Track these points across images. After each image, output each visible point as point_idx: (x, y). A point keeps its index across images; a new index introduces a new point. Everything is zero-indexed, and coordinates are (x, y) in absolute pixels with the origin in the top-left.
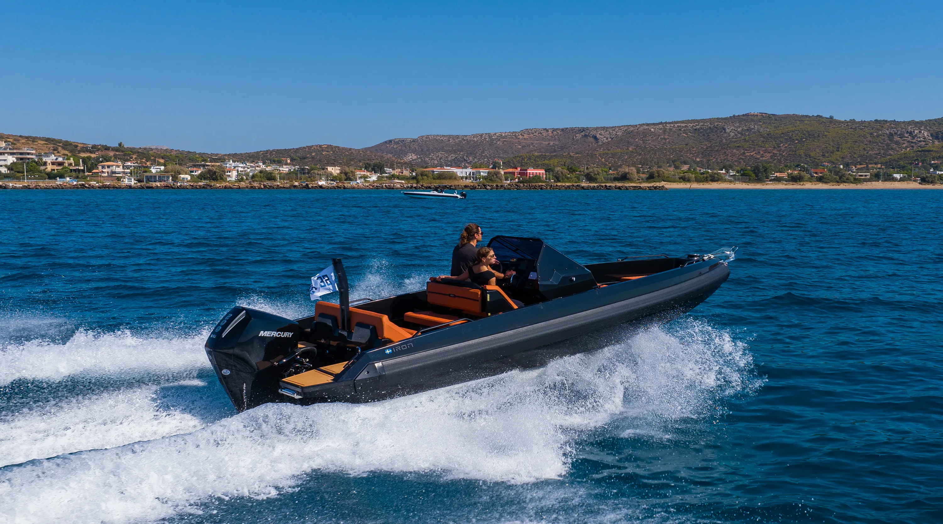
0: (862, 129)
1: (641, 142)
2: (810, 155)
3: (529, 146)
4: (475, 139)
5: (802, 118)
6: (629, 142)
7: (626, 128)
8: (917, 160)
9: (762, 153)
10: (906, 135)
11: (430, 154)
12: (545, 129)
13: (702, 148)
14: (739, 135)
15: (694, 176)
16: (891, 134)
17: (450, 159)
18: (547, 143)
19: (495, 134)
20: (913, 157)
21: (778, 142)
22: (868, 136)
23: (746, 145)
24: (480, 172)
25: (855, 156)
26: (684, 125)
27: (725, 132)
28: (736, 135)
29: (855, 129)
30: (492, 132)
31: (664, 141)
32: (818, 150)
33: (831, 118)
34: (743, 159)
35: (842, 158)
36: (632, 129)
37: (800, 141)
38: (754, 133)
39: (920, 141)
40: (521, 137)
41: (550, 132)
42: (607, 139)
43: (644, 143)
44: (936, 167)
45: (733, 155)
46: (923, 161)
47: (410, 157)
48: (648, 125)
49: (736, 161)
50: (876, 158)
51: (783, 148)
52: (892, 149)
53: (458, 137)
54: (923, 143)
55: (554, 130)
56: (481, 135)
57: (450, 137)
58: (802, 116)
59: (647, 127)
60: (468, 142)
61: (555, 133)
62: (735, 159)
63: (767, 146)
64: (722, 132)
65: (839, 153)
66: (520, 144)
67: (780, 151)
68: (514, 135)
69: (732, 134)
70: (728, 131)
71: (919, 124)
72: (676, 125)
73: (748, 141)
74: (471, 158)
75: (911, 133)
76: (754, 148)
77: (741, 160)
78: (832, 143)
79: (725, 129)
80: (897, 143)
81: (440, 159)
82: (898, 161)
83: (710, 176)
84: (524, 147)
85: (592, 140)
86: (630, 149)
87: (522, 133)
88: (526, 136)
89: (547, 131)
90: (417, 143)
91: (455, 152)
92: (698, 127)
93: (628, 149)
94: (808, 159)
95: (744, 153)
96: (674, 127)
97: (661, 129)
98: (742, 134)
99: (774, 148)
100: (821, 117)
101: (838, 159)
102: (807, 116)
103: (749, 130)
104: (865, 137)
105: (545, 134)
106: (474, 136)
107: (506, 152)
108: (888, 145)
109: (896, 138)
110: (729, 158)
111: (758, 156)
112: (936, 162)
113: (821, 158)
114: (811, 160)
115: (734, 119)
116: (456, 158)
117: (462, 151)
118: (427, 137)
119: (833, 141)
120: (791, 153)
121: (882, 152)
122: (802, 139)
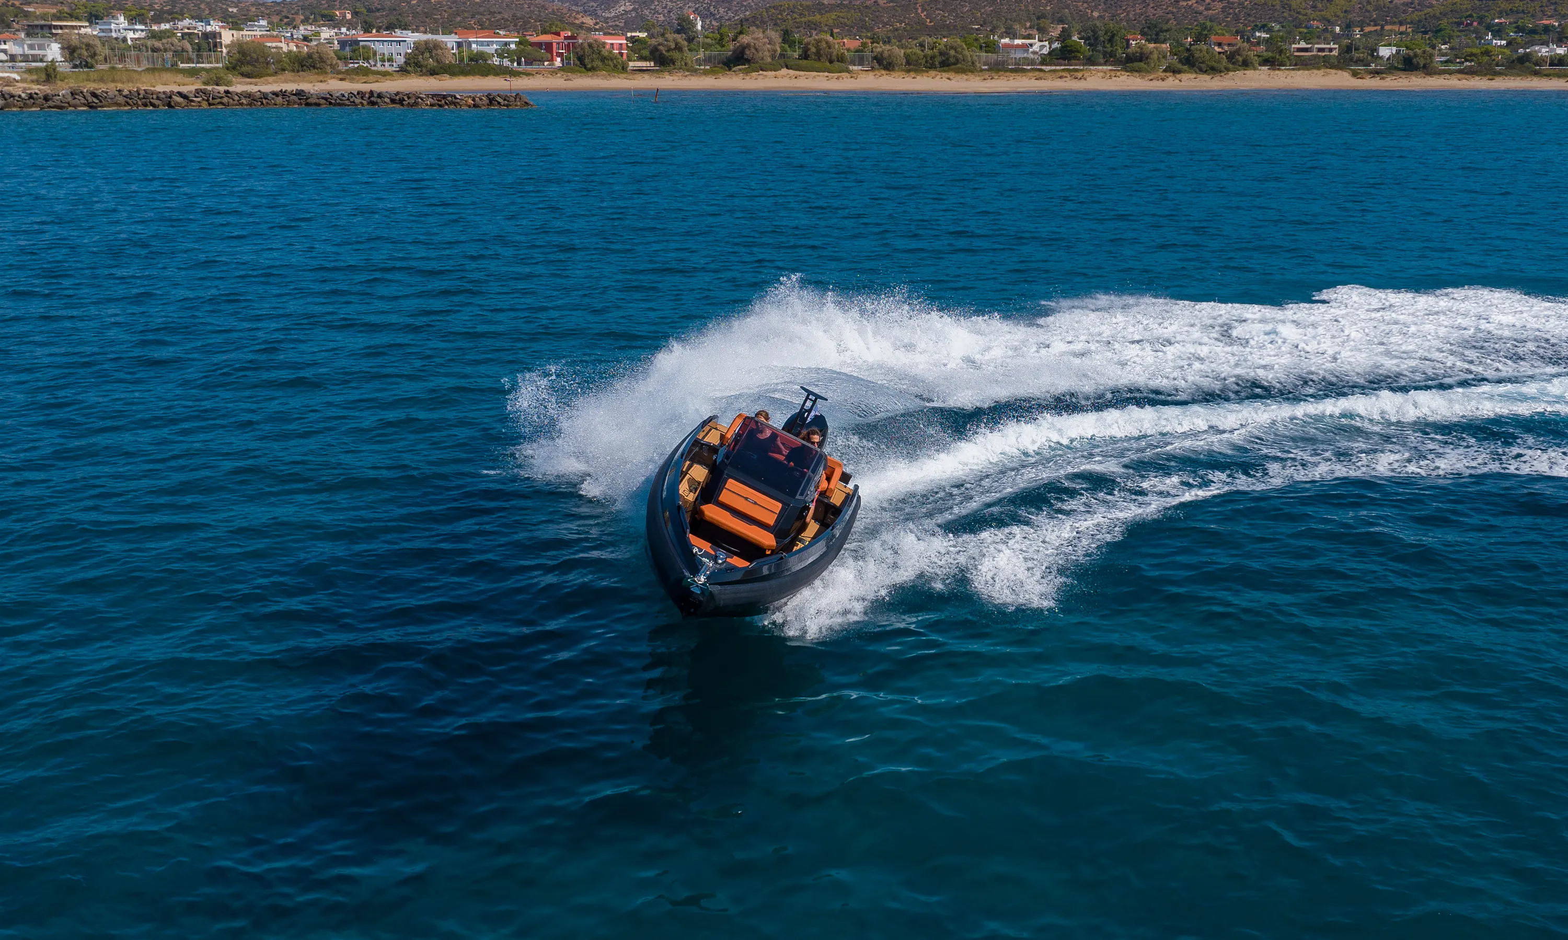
2: (1290, 6)
15: (903, 51)
20: (1467, 10)
34: (1173, 13)
35: (1346, 12)
44: (1499, 31)
47: (622, 8)
77: (1170, 16)
81: (669, 12)
83: (941, 54)
94: (1285, 14)
101: (1339, 13)
112: (1503, 20)
113: (1309, 11)
114: (1291, 16)
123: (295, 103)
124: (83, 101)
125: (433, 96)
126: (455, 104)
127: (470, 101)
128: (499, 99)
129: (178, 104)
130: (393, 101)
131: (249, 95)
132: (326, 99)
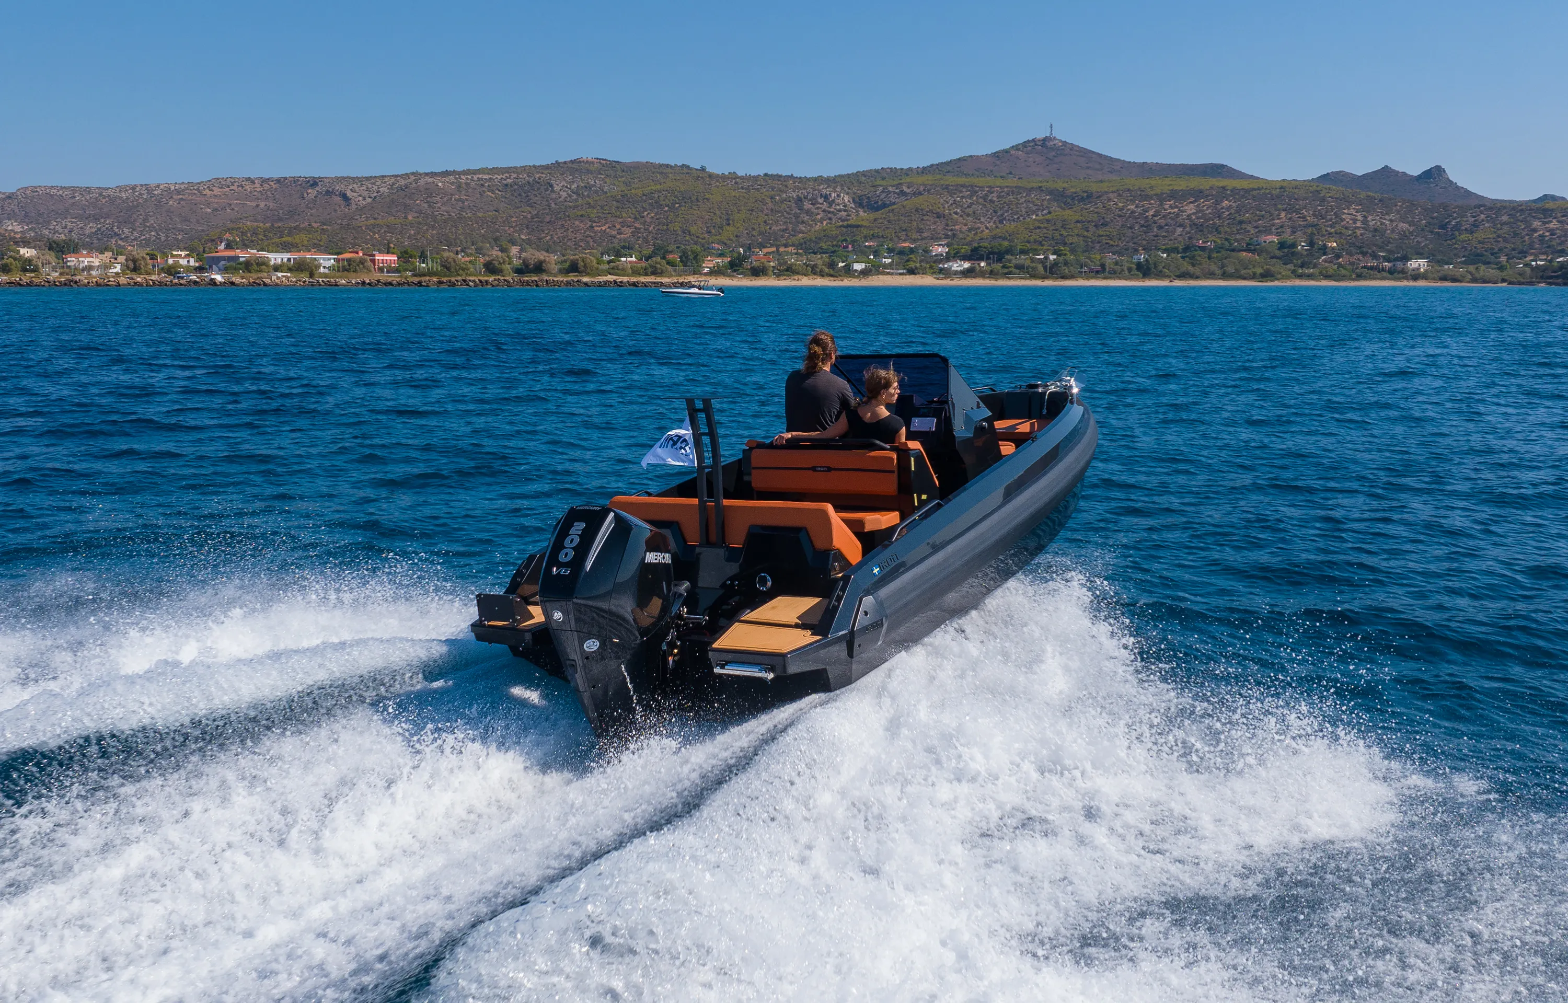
0: (757, 190)
1: (426, 205)
2: (689, 232)
3: (224, 208)
4: (124, 195)
5: (663, 169)
6: (406, 206)
7: (393, 180)
8: (845, 240)
9: (618, 227)
10: (821, 201)
11: (49, 222)
12: (248, 179)
13: (525, 217)
14: (575, 197)
16: (799, 200)
17: (87, 231)
18: (254, 204)
19: (158, 186)
20: (838, 236)
21: (639, 208)
22: (768, 200)
23: (594, 213)
25: (754, 233)
26: (487, 177)
27: (553, 191)
28: (570, 196)
29: (748, 189)
30: (152, 182)
31: (460, 204)
32: (699, 223)
33: (703, 169)
34: (591, 237)
35: (737, 236)
36: (403, 182)
37: (672, 208)
38: (596, 192)
39: (840, 211)
40: (207, 192)
41: (257, 185)
42: (364, 199)
43: (430, 206)
45: (576, 231)
46: (853, 242)
48: (433, 175)
49: (581, 240)
50: (782, 236)
51: (648, 220)
52: (803, 222)
53: (88, 190)
54: (844, 214)
55: (264, 181)
56: (134, 188)
57: (74, 189)
58: (661, 166)
59: (430, 180)
60: (112, 200)
61: (266, 186)
62: (579, 236)
63: (624, 215)
64: (547, 190)
65: (730, 228)
66: (208, 205)
67: (644, 223)
68: (195, 188)
69: (564, 194)
70: (557, 188)
71: (832, 182)
72: (475, 178)
73: (593, 207)
74: (126, 230)
75: (826, 197)
76: (606, 218)
77: (589, 239)
78: (718, 212)
79: (551, 186)
80: (808, 212)
82: (817, 243)
84: (216, 210)
85: (338, 199)
86: (410, 218)
87: (211, 184)
88: (217, 191)
89: (253, 182)
90: (16, 202)
91: (96, 219)
92: (509, 181)
93: (406, 218)
95: (592, 227)
96: (472, 180)
97: (452, 183)
98: (578, 195)
99: (636, 218)
100: (688, 167)
102: (667, 166)
103: (588, 187)
104: (763, 202)
105: (248, 187)
106: (121, 189)
107: (186, 220)
108: (797, 216)
109: (807, 205)
110: (571, 235)
111: (614, 233)
112: (871, 243)
113: (706, 236)
114: (692, 239)
115: (558, 167)
116: (99, 229)
117: (108, 216)
118: (34, 189)
119: (719, 208)
120: (661, 227)
121: (790, 226)
122: (673, 204)
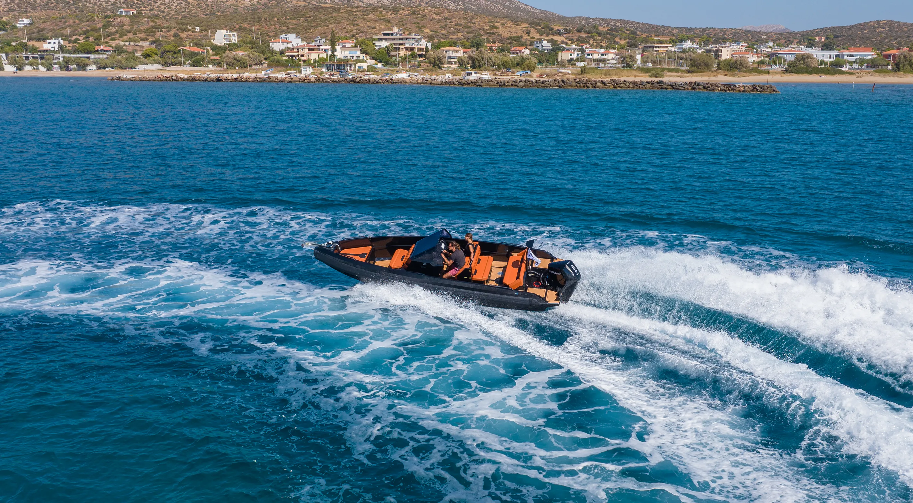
24: (843, 55)
123: (656, 87)
124: (557, 84)
125: (725, 85)
126: (733, 89)
127: (742, 89)
128: (758, 88)
129: (598, 87)
130: (704, 88)
131: (634, 83)
132: (672, 86)
